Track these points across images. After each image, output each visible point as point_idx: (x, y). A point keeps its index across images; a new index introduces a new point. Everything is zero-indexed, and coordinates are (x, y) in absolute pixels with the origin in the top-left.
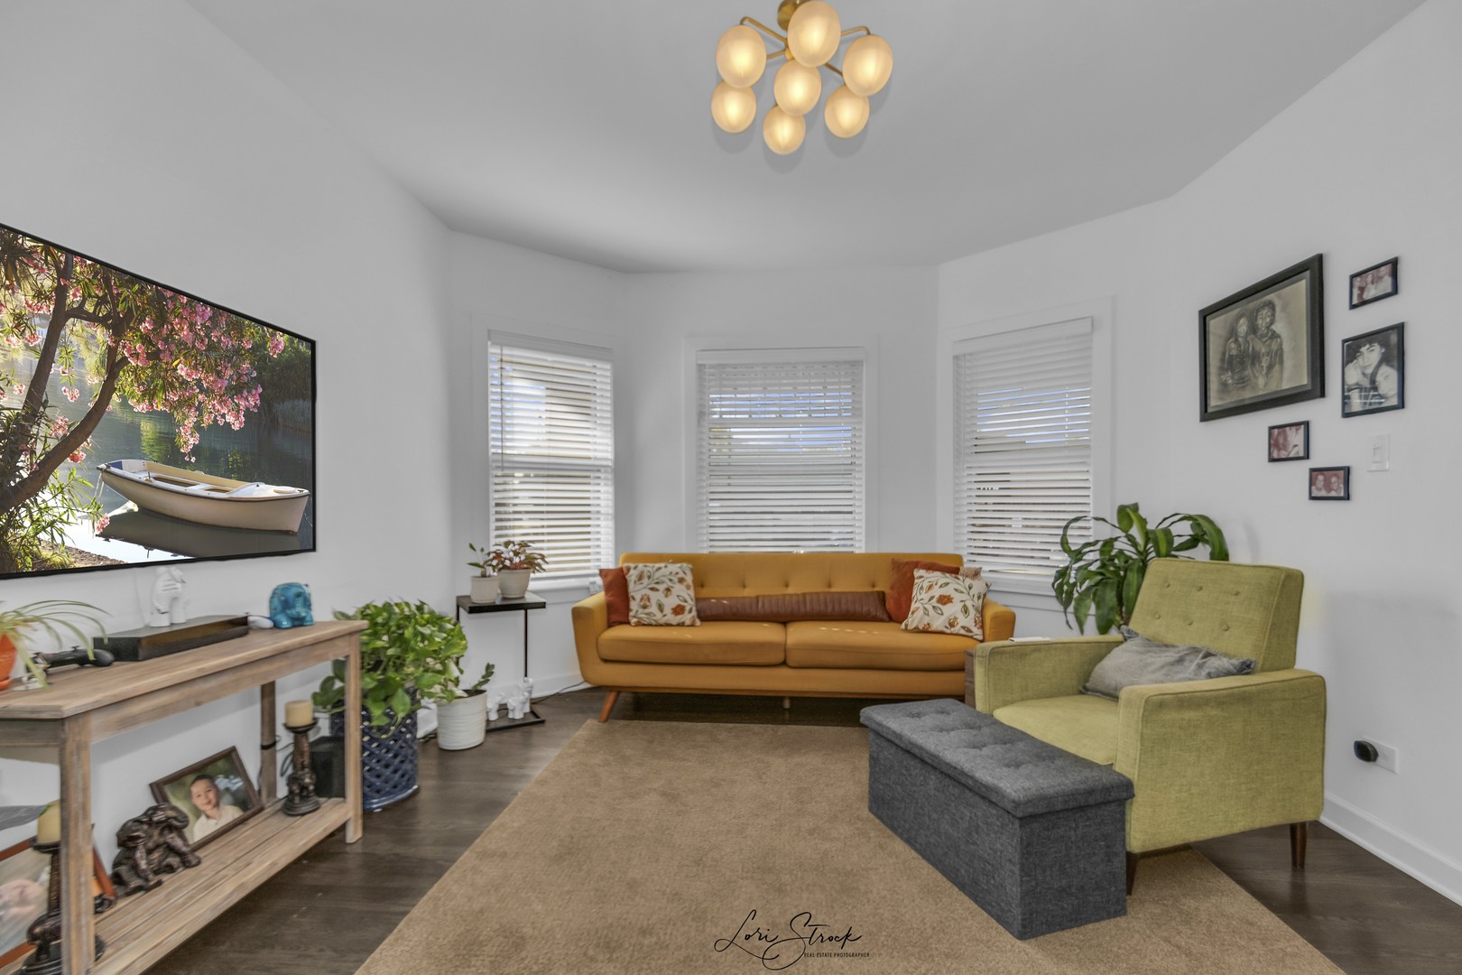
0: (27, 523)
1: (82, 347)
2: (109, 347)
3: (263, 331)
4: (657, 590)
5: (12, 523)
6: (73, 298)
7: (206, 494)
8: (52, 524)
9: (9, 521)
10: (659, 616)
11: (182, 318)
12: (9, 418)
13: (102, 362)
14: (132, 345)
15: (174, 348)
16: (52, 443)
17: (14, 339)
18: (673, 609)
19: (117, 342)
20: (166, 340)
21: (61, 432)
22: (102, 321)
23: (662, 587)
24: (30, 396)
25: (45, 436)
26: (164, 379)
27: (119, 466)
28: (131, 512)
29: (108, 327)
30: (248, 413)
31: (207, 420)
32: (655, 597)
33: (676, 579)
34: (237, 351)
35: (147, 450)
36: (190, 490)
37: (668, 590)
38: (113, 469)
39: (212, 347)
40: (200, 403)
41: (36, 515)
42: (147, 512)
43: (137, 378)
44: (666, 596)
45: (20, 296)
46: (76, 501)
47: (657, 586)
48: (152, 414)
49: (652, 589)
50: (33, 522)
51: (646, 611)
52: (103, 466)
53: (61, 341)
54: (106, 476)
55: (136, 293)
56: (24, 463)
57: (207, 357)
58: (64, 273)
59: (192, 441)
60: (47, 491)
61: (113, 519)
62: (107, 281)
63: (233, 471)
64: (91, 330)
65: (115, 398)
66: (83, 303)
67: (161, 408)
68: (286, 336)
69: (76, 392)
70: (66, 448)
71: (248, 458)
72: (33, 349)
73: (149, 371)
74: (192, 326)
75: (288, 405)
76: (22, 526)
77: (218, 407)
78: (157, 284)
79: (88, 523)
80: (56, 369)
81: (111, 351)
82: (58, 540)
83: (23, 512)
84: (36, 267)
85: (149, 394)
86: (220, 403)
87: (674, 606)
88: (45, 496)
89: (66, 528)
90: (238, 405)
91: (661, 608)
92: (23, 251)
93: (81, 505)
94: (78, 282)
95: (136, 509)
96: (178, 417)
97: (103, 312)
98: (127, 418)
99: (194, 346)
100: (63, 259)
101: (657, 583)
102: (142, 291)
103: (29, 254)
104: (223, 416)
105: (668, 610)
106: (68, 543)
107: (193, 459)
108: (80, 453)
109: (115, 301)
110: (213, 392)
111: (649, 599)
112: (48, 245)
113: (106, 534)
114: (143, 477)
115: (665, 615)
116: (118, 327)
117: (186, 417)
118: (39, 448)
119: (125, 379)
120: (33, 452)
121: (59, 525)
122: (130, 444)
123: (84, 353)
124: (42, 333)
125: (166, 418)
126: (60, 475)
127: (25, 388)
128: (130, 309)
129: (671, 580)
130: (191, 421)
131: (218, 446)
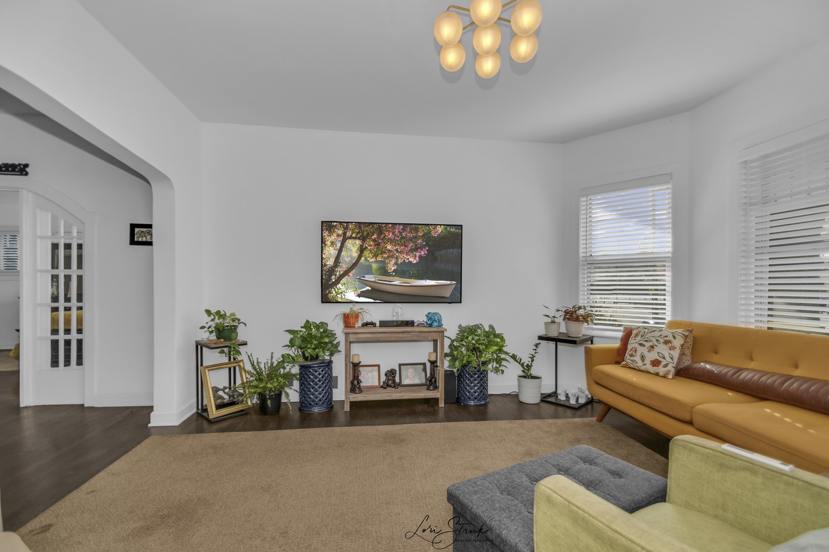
0: (334, 292)
1: (351, 246)
2: (361, 245)
3: (429, 228)
4: (644, 346)
5: (330, 292)
6: (348, 234)
7: (400, 284)
8: (341, 293)
9: (329, 292)
10: (640, 363)
11: (389, 231)
12: (329, 267)
13: (358, 250)
14: (369, 244)
15: (386, 241)
16: (342, 272)
17: (331, 248)
18: (651, 361)
19: (363, 243)
20: (382, 239)
21: (344, 269)
22: (359, 238)
23: (648, 344)
24: (335, 261)
25: (339, 271)
26: (381, 251)
27: (364, 277)
28: (368, 290)
29: (360, 240)
30: (420, 257)
31: (400, 261)
32: (640, 350)
33: (662, 341)
34: (415, 237)
35: (374, 272)
36: (392, 283)
37: (652, 347)
38: (362, 278)
39: (402, 238)
40: (397, 256)
41: (336, 291)
42: (373, 290)
43: (371, 252)
44: (649, 351)
45: (333, 237)
46: (349, 287)
47: (644, 343)
48: (376, 262)
49: (641, 344)
50: (336, 292)
51: (632, 358)
52: (358, 277)
53: (345, 246)
54: (359, 280)
55: (371, 228)
56: (333, 279)
57: (400, 241)
58: (346, 228)
59: (393, 268)
60: (340, 284)
61: (361, 292)
62: (360, 227)
63: (413, 276)
64: (355, 241)
65: (363, 258)
66: (352, 235)
67: (380, 259)
68: (442, 226)
69: (349, 259)
70: (346, 273)
71: (420, 272)
72: (336, 249)
73: (375, 249)
74: (393, 233)
75: (443, 252)
76: (332, 293)
77: (405, 256)
78: (378, 223)
79: (353, 293)
80: (343, 253)
81: (361, 246)
82: (343, 297)
83: (333, 290)
84: (337, 229)
85: (376, 256)
86: (406, 255)
87: (653, 359)
88: (339, 286)
89: (346, 294)
90: (415, 255)
91: (643, 358)
92: (334, 226)
93: (351, 288)
94: (350, 229)
95: (370, 289)
96: (387, 261)
97: (359, 235)
98: (367, 263)
99: (394, 239)
100: (345, 225)
101: (646, 341)
102: (373, 227)
103: (335, 226)
104: (408, 259)
105: (647, 361)
106: (346, 298)
107: (394, 274)
108: (351, 274)
109: (363, 232)
110: (403, 252)
111: (636, 351)
112: (341, 223)
113: (359, 296)
114: (373, 280)
115: (645, 365)
116: (363, 239)
117: (390, 261)
118: (338, 274)
119: (366, 253)
120: (336, 275)
121: (344, 293)
122: (369, 270)
123: (352, 248)
124: (339, 245)
125: (383, 262)
126: (344, 280)
127: (334, 259)
128: (368, 233)
129: (657, 340)
130: (393, 261)
131: (405, 269)
